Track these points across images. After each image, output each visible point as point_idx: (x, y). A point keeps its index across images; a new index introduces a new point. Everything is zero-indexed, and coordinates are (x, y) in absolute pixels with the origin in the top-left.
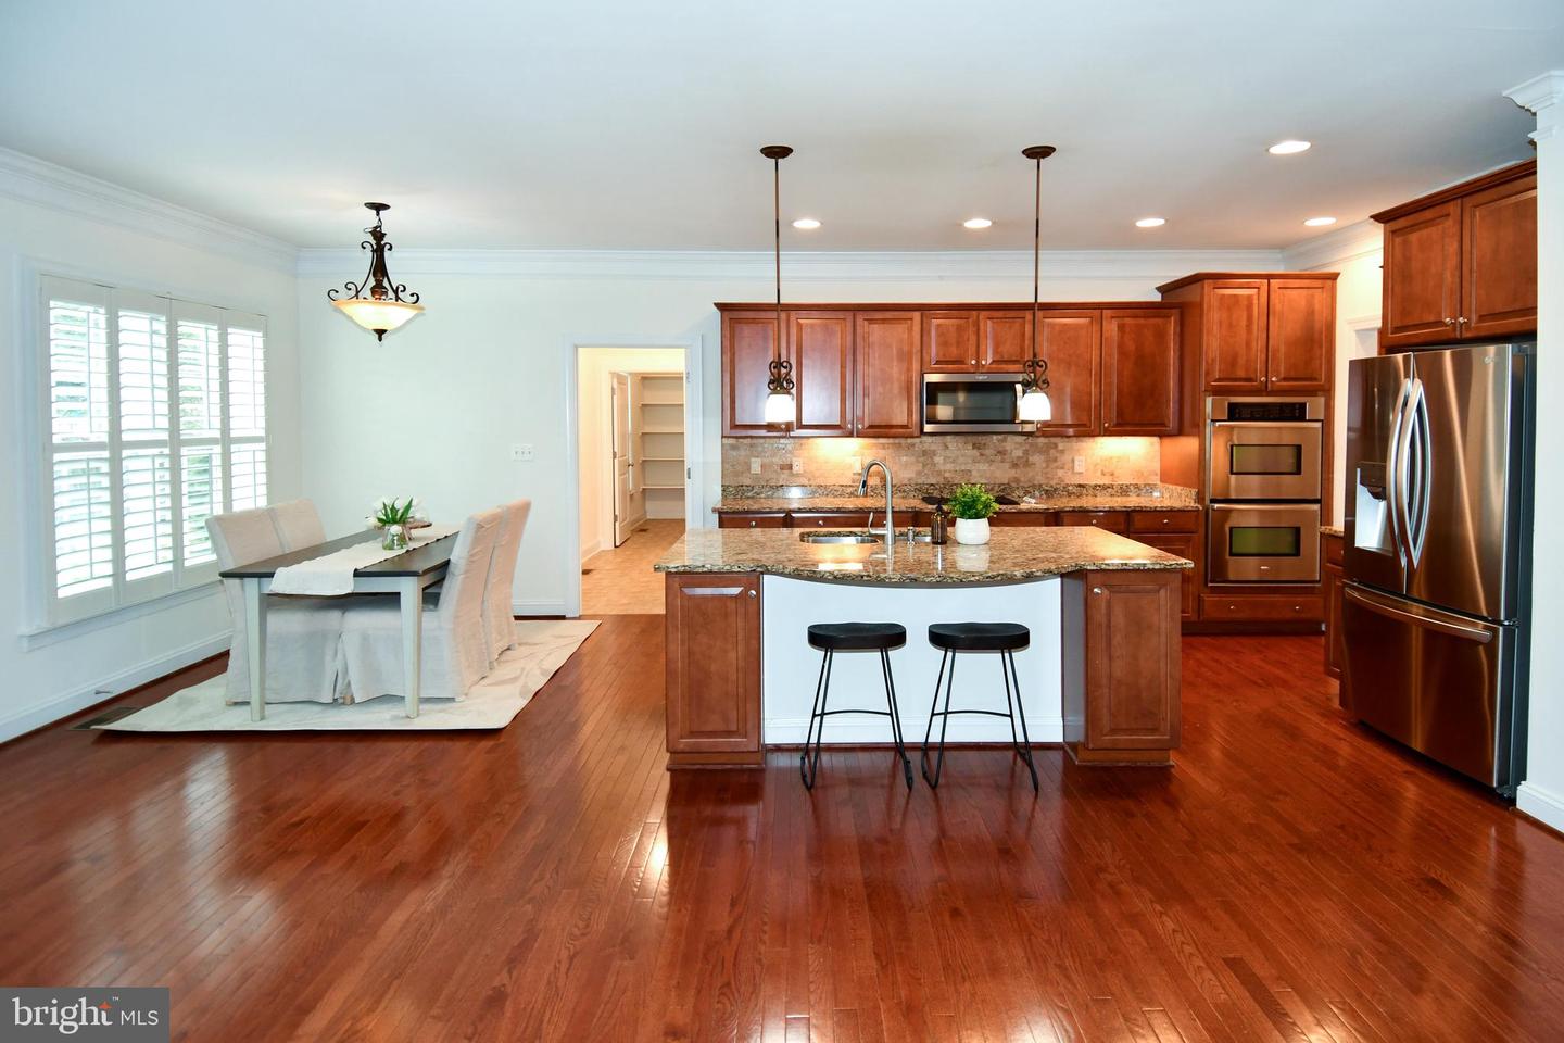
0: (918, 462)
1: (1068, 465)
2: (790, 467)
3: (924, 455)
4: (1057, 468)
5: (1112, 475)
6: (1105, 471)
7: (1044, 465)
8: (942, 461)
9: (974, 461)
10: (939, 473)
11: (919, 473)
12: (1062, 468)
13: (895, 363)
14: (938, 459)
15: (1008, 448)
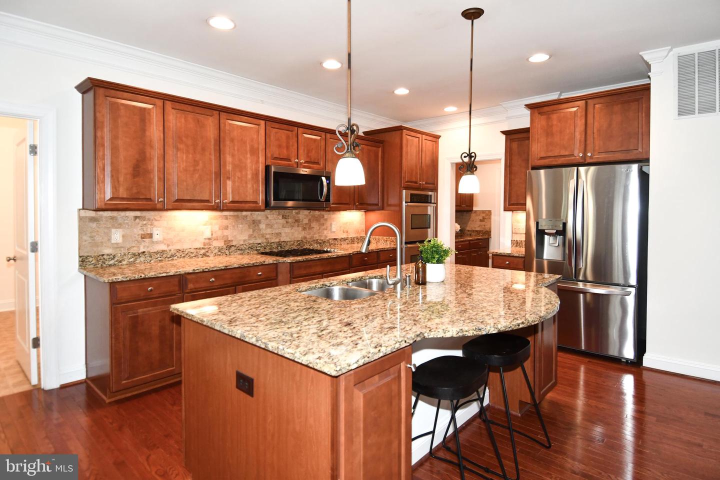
0: (250, 228)
1: (329, 228)
2: (151, 236)
3: (254, 224)
4: (324, 229)
5: (347, 232)
6: (345, 230)
7: (318, 228)
8: (264, 228)
9: (283, 227)
10: (263, 236)
11: (250, 236)
12: (326, 230)
13: (249, 156)
14: (262, 226)
15: (301, 218)
